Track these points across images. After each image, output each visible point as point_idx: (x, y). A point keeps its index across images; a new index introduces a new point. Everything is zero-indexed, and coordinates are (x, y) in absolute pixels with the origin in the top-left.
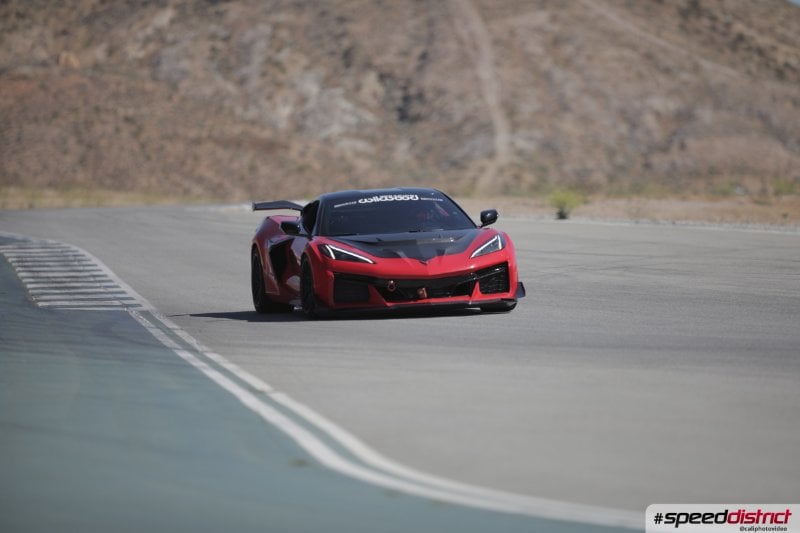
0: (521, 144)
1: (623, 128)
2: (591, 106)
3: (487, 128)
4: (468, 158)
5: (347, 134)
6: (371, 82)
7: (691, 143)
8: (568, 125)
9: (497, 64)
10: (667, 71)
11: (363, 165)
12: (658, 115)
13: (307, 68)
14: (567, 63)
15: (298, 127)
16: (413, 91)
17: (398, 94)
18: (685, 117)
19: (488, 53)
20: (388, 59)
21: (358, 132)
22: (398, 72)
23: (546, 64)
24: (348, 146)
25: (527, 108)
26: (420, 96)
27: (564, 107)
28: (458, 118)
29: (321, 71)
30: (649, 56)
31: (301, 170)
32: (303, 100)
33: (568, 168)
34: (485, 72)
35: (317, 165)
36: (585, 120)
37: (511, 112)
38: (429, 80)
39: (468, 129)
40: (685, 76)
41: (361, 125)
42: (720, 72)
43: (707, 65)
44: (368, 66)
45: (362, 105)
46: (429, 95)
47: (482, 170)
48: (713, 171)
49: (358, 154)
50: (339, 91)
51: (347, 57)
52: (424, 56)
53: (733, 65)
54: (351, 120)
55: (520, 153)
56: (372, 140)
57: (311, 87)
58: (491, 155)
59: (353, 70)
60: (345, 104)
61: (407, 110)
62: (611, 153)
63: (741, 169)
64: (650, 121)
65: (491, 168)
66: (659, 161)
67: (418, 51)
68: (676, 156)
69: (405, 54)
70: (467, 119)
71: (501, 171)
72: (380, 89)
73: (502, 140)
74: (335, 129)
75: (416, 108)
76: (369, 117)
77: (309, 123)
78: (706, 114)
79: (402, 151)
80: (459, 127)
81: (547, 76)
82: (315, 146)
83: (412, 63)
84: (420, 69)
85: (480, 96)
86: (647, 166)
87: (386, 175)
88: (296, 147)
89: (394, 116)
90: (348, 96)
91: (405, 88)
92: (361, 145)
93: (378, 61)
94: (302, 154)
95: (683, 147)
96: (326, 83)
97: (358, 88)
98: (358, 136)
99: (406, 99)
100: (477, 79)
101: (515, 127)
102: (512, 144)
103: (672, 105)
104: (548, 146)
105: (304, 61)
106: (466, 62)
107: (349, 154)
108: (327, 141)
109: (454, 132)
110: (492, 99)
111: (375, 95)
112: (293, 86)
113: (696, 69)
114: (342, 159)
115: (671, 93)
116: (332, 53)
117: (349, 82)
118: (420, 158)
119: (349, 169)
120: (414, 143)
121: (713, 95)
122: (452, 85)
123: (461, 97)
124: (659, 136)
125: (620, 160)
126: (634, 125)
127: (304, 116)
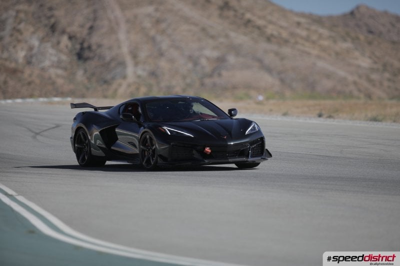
0: (140, 72)
1: (190, 65)
2: (175, 53)
3: (122, 64)
4: (113, 78)
5: (52, 66)
6: (65, 40)
7: (224, 73)
8: (163, 64)
9: (128, 32)
10: (212, 37)
11: (60, 81)
12: (208, 59)
13: (34, 33)
14: (163, 32)
15: (29, 62)
16: (86, 45)
17: (78, 47)
18: (221, 60)
19: (123, 27)
20: (74, 29)
21: (58, 65)
22: (78, 35)
23: (152, 33)
24: (53, 72)
25: (143, 55)
26: (89, 48)
27: (161, 54)
28: (108, 59)
29: (41, 34)
30: (204, 30)
31: (29, 83)
32: (31, 49)
33: (163, 84)
34: (122, 36)
35: (37, 81)
36: (172, 61)
37: (135, 56)
38: (95, 39)
39: (113, 64)
40: (222, 40)
41: (60, 62)
42: (239, 38)
43: (233, 34)
44: (63, 32)
45: (61, 51)
46: (94, 47)
47: (120, 85)
48: (235, 87)
49: (58, 76)
50: (49, 45)
51: (53, 28)
52: (91, 28)
53: (245, 34)
54: (55, 59)
55: (139, 77)
56: (65, 69)
57: (35, 42)
58: (124, 77)
59: (56, 34)
60: (51, 51)
61: (82, 54)
62: (184, 77)
63: (248, 86)
64: (203, 61)
65: (125, 84)
66: (208, 81)
67: (88, 25)
68: (216, 79)
69: (82, 26)
70: (112, 60)
71: (129, 86)
72: (69, 44)
73: (130, 70)
74: (47, 63)
75: (87, 54)
76: (64, 58)
77: (34, 60)
78: (232, 59)
79: (80, 75)
80: (109, 63)
81: (153, 39)
82: (37, 72)
83: (85, 31)
84: (90, 34)
85: (119, 47)
86: (202, 84)
87: (71, 87)
88: (27, 72)
89: (75, 58)
90: (53, 47)
91: (82, 44)
92: (60, 72)
93: (69, 30)
94: (30, 75)
95: (220, 75)
96: (42, 40)
97: (59, 43)
98: (58, 67)
99: (82, 49)
100: (118, 40)
101: (136, 64)
102: (135, 73)
103: (215, 54)
104: (153, 74)
105: (32, 29)
106: (113, 31)
107: (53, 76)
108: (43, 69)
109: (106, 66)
110: (125, 50)
111: (67, 47)
112: (26, 42)
113: (227, 36)
114: (50, 78)
115: (215, 48)
116: (46, 26)
117: (54, 40)
118: (89, 79)
119: (53, 83)
120: (86, 71)
121: (236, 49)
122: (106, 42)
123: (110, 48)
124: (208, 69)
125: (188, 81)
126: (196, 63)
127: (31, 57)
